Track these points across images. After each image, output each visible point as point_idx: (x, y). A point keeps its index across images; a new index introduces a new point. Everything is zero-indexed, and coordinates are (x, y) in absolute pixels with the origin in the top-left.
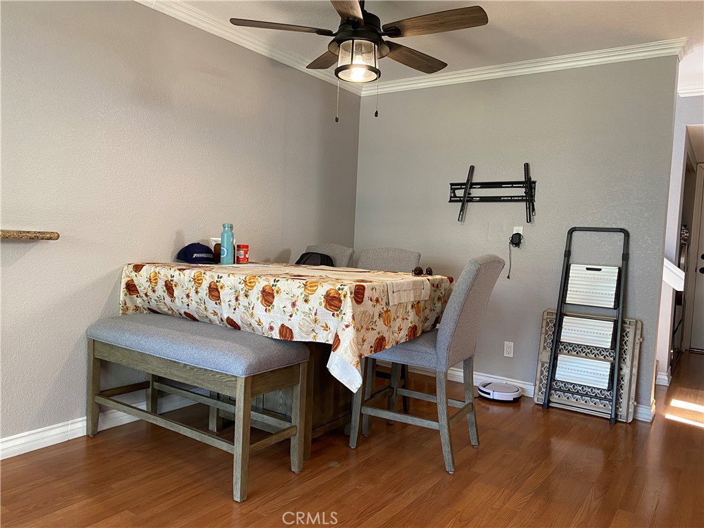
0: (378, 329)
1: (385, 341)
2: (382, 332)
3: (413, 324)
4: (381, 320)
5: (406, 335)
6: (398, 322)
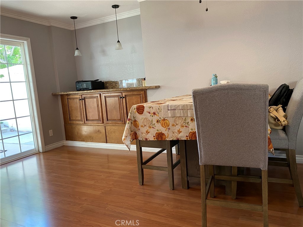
0: (157, 128)
1: (165, 135)
2: (160, 130)
3: (194, 130)
4: (159, 124)
5: (187, 136)
6: (178, 127)
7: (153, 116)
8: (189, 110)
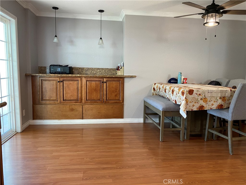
0: (200, 103)
1: (204, 107)
2: (202, 104)
3: (220, 104)
4: (202, 101)
5: (216, 107)
6: (212, 102)
7: (198, 96)
8: (219, 93)
